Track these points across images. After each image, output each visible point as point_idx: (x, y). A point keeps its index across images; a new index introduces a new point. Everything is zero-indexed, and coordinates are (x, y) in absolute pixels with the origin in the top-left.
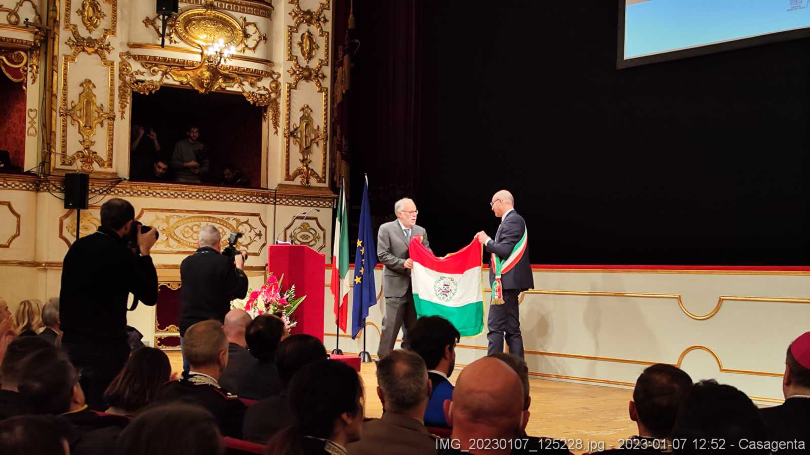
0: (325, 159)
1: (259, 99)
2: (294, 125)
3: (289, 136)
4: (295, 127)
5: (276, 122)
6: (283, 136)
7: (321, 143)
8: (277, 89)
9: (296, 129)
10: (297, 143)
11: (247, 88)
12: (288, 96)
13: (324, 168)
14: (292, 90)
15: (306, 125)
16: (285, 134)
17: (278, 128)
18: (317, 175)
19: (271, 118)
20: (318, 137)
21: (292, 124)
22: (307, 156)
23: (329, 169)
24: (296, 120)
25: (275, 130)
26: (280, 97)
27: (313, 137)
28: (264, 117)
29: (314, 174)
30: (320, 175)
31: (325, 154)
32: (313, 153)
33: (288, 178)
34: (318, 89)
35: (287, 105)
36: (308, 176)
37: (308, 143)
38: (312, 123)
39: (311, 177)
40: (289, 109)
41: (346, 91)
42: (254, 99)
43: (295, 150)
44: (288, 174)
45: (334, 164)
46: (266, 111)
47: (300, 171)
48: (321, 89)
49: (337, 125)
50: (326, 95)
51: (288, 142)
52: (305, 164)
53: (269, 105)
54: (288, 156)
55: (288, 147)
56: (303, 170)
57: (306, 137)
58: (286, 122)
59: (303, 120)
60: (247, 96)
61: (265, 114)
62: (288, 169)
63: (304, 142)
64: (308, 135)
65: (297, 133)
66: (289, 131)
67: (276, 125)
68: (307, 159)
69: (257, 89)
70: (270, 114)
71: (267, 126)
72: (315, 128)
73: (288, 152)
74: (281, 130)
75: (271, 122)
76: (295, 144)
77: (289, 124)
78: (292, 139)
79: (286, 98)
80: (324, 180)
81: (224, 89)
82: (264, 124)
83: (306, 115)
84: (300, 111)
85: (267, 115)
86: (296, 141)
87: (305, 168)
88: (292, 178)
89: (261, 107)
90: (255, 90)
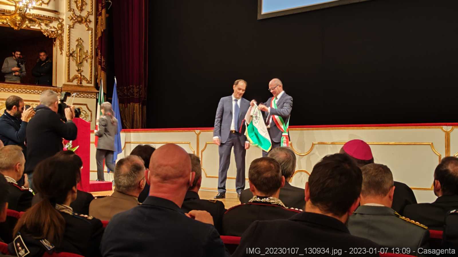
0: (91, 69)
1: (51, 34)
2: (72, 50)
3: (69, 56)
4: (73, 51)
5: (61, 48)
6: (66, 56)
7: (89, 60)
8: (62, 28)
9: (74, 52)
10: (74, 60)
11: (43, 27)
12: (68, 32)
13: (91, 75)
14: (72, 29)
15: (80, 50)
16: (67, 55)
17: (63, 51)
18: (87, 79)
19: (58, 45)
20: (87, 57)
21: (71, 49)
22: (81, 68)
23: (94, 75)
24: (73, 47)
25: (61, 52)
26: (64, 33)
27: (84, 57)
28: (54, 44)
29: (85, 78)
30: (89, 79)
31: (92, 67)
32: (84, 66)
33: (69, 80)
34: (87, 29)
35: (68, 37)
36: (81, 80)
37: (81, 60)
38: (84, 49)
39: (83, 80)
40: (69, 40)
41: (104, 30)
42: (48, 33)
43: (73, 64)
44: (69, 78)
45: (97, 73)
46: (55, 41)
47: (76, 77)
48: (89, 29)
49: (98, 50)
50: (92, 33)
51: (69, 59)
52: (79, 73)
53: (56, 38)
54: (69, 67)
55: (69, 62)
56: (78, 76)
57: (80, 57)
58: (67, 48)
59: (78, 46)
60: (44, 31)
61: (55, 43)
62: (69, 75)
63: (79, 60)
64: (81, 55)
65: (74, 54)
66: (69, 53)
67: (61, 49)
68: (80, 70)
69: (50, 28)
70: (58, 42)
71: (56, 49)
72: (85, 51)
73: (69, 65)
74: (64, 52)
75: (58, 47)
76: (73, 61)
77: (69, 49)
78: (71, 58)
79: (67, 34)
80: (91, 82)
81: (29, 27)
82: (54, 49)
83: (80, 44)
84: (76, 41)
85: (56, 43)
86: (74, 59)
87: (79, 75)
88: (71, 80)
89: (53, 38)
90: (48, 28)
